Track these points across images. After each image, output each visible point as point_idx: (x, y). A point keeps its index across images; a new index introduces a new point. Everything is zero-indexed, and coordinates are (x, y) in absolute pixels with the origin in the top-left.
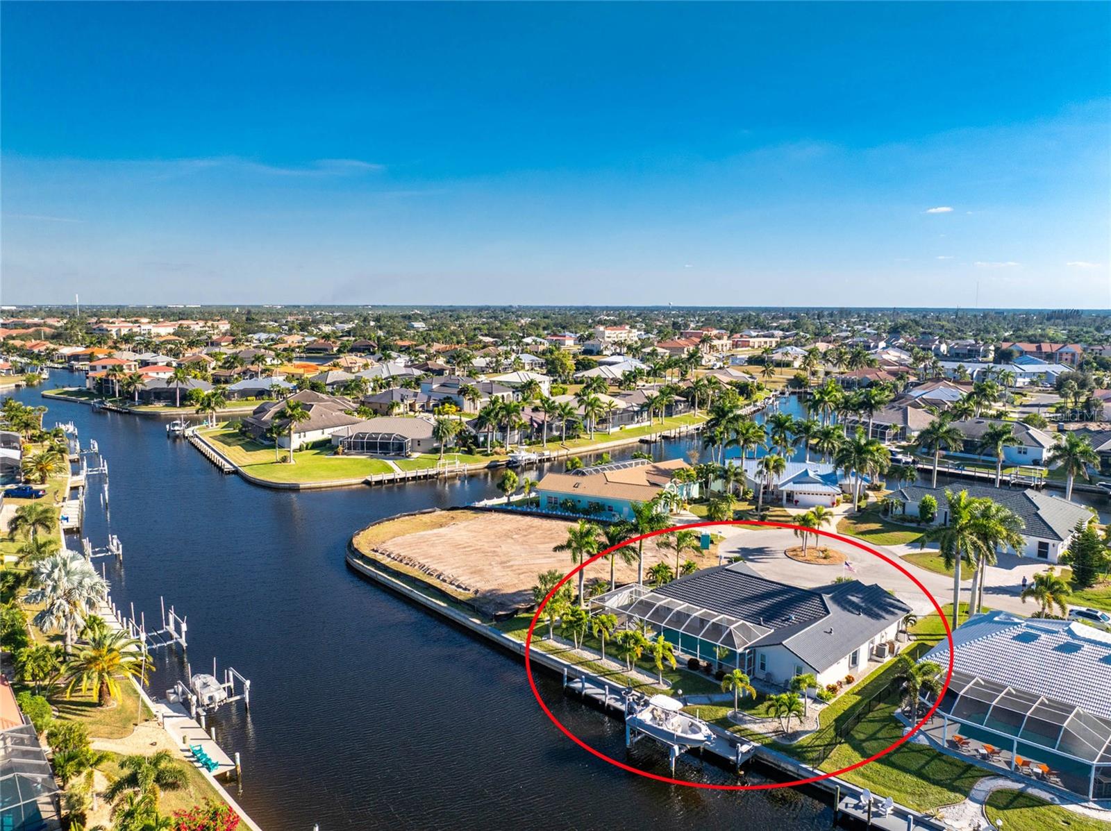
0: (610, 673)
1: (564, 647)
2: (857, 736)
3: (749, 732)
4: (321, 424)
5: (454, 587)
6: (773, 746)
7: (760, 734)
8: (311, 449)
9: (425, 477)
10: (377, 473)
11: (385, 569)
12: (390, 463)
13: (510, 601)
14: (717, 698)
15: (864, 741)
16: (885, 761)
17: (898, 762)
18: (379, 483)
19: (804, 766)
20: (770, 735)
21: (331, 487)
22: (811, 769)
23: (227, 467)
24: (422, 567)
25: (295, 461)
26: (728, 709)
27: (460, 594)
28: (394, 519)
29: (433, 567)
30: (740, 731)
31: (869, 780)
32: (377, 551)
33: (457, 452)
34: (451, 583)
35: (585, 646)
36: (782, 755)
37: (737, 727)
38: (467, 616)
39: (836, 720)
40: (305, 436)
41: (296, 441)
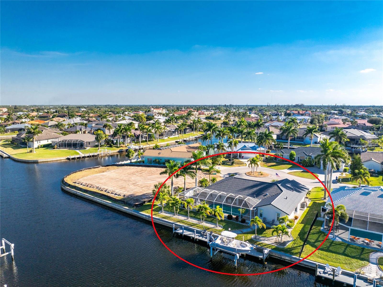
0: (194, 225)
1: (170, 215)
2: (311, 241)
3: (264, 244)
4: (47, 138)
5: (113, 195)
6: (276, 249)
7: (269, 245)
8: (43, 147)
9: (93, 156)
10: (73, 155)
11: (80, 189)
12: (78, 151)
13: (140, 198)
14: (245, 231)
15: (315, 242)
16: (328, 250)
17: (333, 250)
18: (73, 159)
19: (294, 257)
20: (274, 244)
21: (52, 161)
22: (298, 258)
23: (5, 155)
24: (97, 188)
25: (35, 152)
26: (251, 235)
27: (117, 197)
28: (82, 171)
29: (102, 187)
30: (260, 244)
31: (324, 260)
32: (76, 183)
33: (106, 147)
34: (112, 193)
35: (179, 214)
36: (282, 252)
37: (258, 243)
38: (121, 206)
39: (298, 235)
40: (40, 143)
41: (36, 144)
